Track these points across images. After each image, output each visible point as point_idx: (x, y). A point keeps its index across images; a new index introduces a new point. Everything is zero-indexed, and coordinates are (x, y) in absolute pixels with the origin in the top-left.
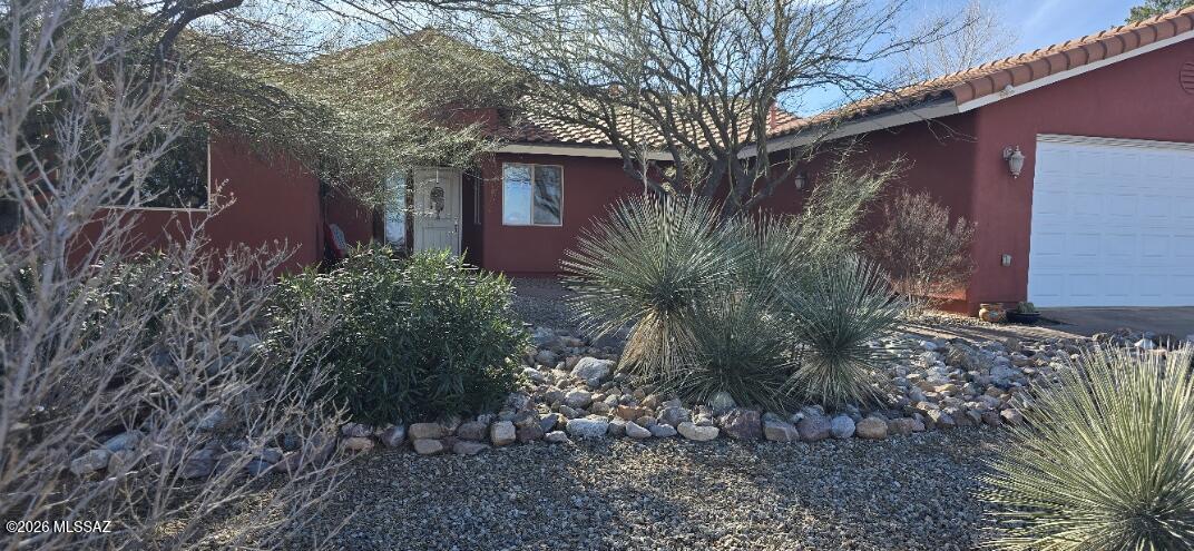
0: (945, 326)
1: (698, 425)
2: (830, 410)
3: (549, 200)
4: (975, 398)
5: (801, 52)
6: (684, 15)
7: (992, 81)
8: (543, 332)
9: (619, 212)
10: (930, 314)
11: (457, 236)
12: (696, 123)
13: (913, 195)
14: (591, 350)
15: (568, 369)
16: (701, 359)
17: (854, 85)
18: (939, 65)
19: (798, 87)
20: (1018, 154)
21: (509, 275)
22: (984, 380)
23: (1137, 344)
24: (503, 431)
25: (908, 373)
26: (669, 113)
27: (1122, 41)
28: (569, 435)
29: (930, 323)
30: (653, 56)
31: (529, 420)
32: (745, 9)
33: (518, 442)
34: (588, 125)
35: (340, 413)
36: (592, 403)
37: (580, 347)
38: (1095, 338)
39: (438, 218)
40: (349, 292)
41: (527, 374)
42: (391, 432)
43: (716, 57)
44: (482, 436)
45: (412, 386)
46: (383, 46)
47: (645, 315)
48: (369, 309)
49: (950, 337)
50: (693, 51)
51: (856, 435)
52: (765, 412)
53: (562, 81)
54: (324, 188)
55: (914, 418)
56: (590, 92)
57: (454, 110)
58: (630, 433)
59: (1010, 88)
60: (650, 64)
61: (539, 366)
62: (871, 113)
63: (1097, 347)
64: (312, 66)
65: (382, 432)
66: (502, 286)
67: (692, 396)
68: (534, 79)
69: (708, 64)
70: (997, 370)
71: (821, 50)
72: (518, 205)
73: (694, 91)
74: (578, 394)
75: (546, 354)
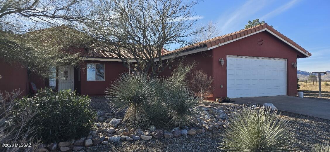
0: (208, 104)
1: (146, 135)
2: (181, 129)
3: (101, 73)
4: (217, 123)
5: (169, 34)
6: (138, 24)
7: (216, 42)
8: (100, 112)
9: (122, 76)
10: (205, 101)
11: (73, 85)
12: (142, 52)
13: (198, 71)
14: (115, 116)
15: (108, 122)
16: (146, 116)
17: (183, 43)
18: (202, 38)
19: (169, 43)
20: (223, 60)
21: (89, 95)
22: (218, 117)
23: (253, 106)
24: (89, 142)
25: (200, 117)
26: (135, 50)
27: (244, 33)
28: (109, 142)
29: (205, 103)
30: (130, 35)
31: (96, 138)
32: (154, 23)
33: (93, 145)
34: (112, 53)
35: (39, 141)
36: (116, 131)
37: (111, 115)
38: (243, 105)
39: (66, 80)
40: (38, 104)
41: (96, 125)
42: (53, 145)
43: (147, 35)
44: (82, 144)
45: (59, 131)
46: (49, 30)
47: (130, 105)
48: (45, 108)
49: (210, 107)
50: (140, 33)
51: (188, 134)
52: (164, 130)
53: (104, 40)
54: (29, 72)
55: (202, 129)
56: (112, 43)
57: (72, 48)
58: (127, 139)
59: (220, 44)
60: (129, 36)
61: (99, 122)
62: (187, 50)
63: (244, 108)
64: (25, 36)
65: (49, 146)
66: (88, 99)
67: (144, 128)
68: (96, 40)
69: (145, 37)
70: (221, 115)
71: (174, 34)
72: (91, 75)
73: (142, 44)
74: (111, 129)
75: (101, 118)
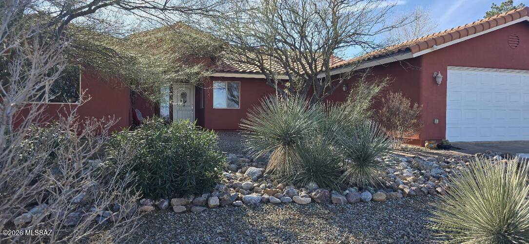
0: (410, 151)
1: (302, 197)
2: (361, 189)
3: (234, 97)
4: (424, 183)
5: (344, 32)
6: (292, 16)
7: (427, 44)
8: (232, 156)
9: (265, 102)
10: (404, 146)
11: (193, 114)
12: (298, 63)
13: (394, 93)
14: (254, 164)
15: (243, 173)
16: (302, 166)
17: (367, 46)
18: (404, 37)
19: (343, 46)
20: (440, 75)
21: (216, 130)
22: (428, 174)
23: (495, 158)
24: (214, 201)
25: (394, 172)
26: (287, 59)
27: (483, 26)
28: (243, 202)
29: (403, 150)
30: (279, 34)
31: (225, 196)
32: (319, 13)
33: (220, 206)
34: (251, 64)
35: (137, 194)
36: (254, 187)
37: (248, 163)
38: (476, 155)
39: (184, 106)
40: (143, 140)
41: (224, 175)
42: (163, 202)
43: (307, 34)
44: (204, 204)
45: (172, 181)
46: (159, 30)
47: (277, 148)
48: (152, 146)
49: (414, 156)
50: (296, 32)
51: (372, 200)
52: (332, 190)
53: (239, 45)
54: (133, 93)
55: (398, 192)
56: (252, 49)
57: (191, 58)
58: (271, 201)
59: (435, 46)
60: (277, 37)
61: (230, 172)
62: (375, 58)
63: (477, 159)
64: (126, 39)
65: (158, 203)
66: (213, 136)
67: (299, 184)
68: (227, 44)
69: (303, 36)
70: (433, 170)
71: (352, 31)
72: (220, 99)
73: (298, 49)
74: (247, 184)
75: (233, 166)
